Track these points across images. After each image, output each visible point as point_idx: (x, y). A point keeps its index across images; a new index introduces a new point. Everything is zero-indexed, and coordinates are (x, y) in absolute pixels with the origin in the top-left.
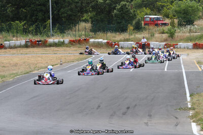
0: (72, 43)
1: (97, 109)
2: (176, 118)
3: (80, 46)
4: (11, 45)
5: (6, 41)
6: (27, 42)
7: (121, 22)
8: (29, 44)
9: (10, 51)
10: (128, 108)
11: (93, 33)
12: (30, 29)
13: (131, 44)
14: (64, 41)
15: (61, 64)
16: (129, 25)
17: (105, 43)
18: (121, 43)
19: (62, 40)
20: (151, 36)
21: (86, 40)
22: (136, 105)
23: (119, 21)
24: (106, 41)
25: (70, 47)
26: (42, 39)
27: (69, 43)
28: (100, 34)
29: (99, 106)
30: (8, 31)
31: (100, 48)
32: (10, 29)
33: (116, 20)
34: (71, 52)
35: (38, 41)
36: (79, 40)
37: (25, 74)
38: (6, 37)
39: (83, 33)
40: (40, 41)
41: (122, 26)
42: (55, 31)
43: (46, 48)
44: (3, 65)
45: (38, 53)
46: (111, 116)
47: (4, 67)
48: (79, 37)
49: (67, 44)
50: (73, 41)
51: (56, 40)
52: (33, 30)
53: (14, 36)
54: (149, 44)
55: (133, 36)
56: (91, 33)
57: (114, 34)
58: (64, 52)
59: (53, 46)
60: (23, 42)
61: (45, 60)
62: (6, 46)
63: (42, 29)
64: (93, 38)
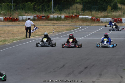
0: (67, 18)
1: (61, 68)
2: (122, 77)
3: (72, 20)
4: (24, 19)
5: (20, 16)
6: (35, 17)
7: (103, 4)
8: (36, 18)
9: (22, 23)
10: (86, 68)
11: (82, 12)
12: (38, 8)
13: (109, 19)
14: (61, 16)
15: (53, 33)
16: (109, 6)
17: (90, 18)
18: (102, 19)
19: (60, 16)
20: (124, 14)
21: (77, 17)
22: (94, 65)
23: (102, 3)
24: (91, 17)
25: (65, 21)
26: (46, 15)
27: (64, 18)
28: (87, 12)
29: (64, 66)
30: (23, 9)
31: (87, 22)
32: (24, 7)
33: (100, 2)
34: (65, 24)
35: (42, 16)
36: (72, 16)
37: (22, 39)
38: (20, 13)
39: (75, 11)
40: (44, 16)
41: (103, 7)
42: (55, 9)
43: (48, 22)
44: (12, 33)
45: (41, 25)
46: (68, 74)
47: (13, 34)
48: (72, 14)
49: (63, 19)
50: (68, 17)
51: (56, 16)
52: (40, 9)
53: (26, 13)
54: (121, 20)
55: (110, 14)
56: (81, 11)
57: (97, 13)
58: (60, 24)
59: (53, 20)
60: (32, 17)
61: (45, 30)
62: (20, 19)
63: (46, 8)
64: (82, 15)
